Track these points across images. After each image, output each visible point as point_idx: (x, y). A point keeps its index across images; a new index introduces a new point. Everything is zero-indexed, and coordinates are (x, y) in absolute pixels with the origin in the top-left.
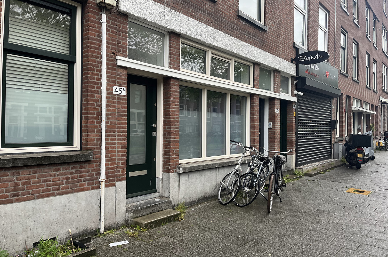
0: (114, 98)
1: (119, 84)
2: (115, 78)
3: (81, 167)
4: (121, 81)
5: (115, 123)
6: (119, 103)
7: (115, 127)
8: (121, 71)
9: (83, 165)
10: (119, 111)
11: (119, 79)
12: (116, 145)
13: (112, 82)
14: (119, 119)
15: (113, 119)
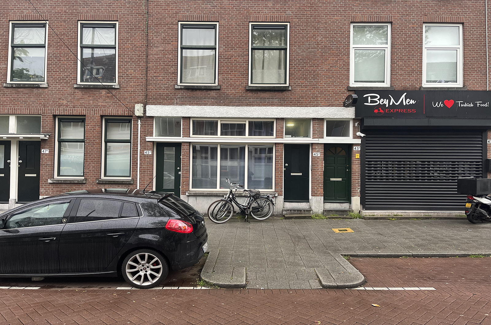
0: (145, 156)
1: (148, 150)
2: (146, 147)
3: (129, 186)
4: (149, 148)
5: (145, 168)
6: (147, 158)
7: (145, 170)
8: (149, 144)
9: (129, 185)
10: (147, 162)
11: (147, 147)
12: (146, 178)
13: (143, 148)
14: (147, 166)
15: (144, 166)
